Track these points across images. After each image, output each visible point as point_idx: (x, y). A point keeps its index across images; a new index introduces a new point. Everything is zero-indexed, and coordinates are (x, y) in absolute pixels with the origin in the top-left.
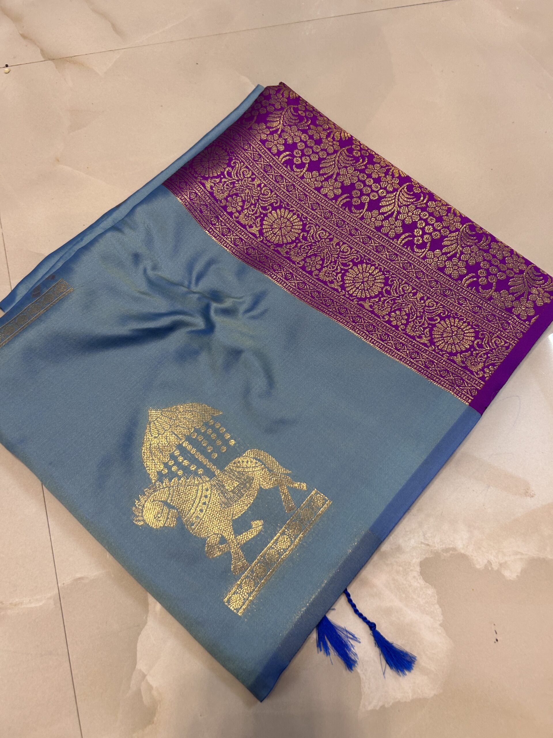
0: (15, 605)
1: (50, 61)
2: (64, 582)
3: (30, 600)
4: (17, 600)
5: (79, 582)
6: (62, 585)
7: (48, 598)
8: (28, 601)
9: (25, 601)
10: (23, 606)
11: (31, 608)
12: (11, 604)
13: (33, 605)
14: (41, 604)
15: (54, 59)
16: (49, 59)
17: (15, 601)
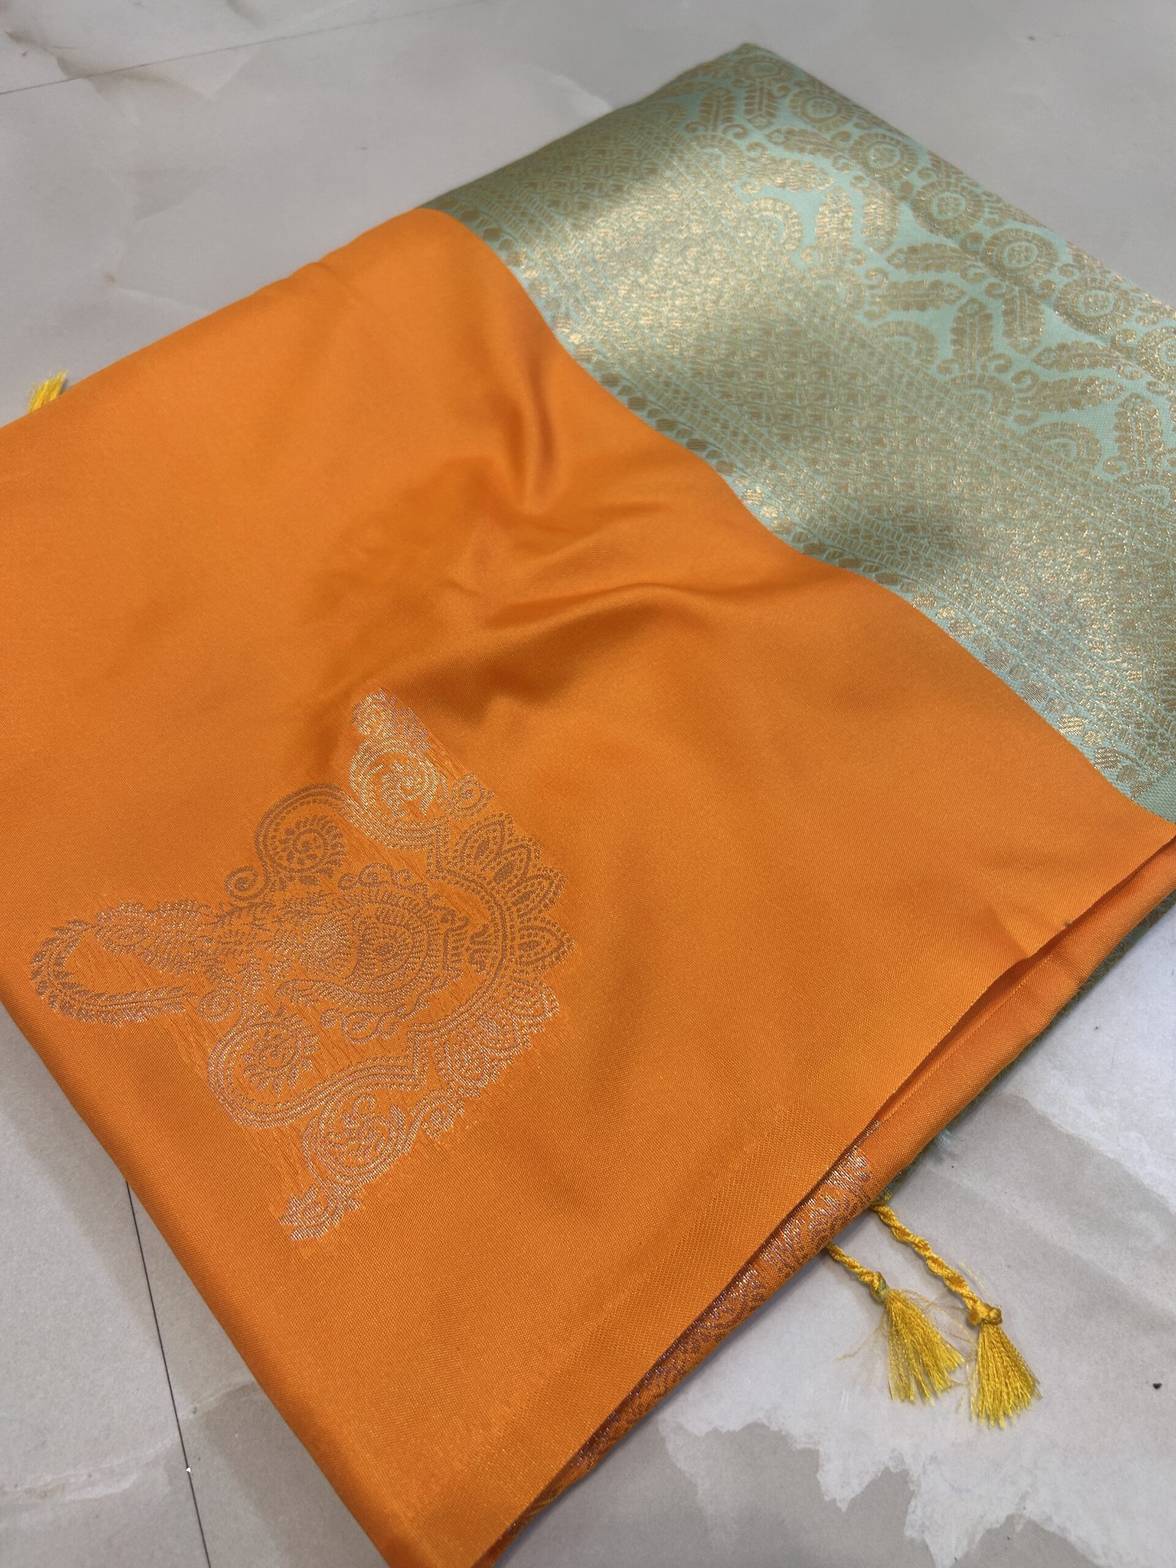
0: (45, 1495)
1: (81, 80)
2: (198, 1405)
3: (90, 1476)
4: (49, 1478)
5: (243, 1399)
6: (191, 1416)
7: (147, 1464)
8: (85, 1477)
9: (72, 1480)
10: (68, 1498)
11: (96, 1500)
12: (29, 1491)
13: (100, 1491)
14: (126, 1485)
15: (92, 75)
16: (80, 76)
17: (42, 1483)
